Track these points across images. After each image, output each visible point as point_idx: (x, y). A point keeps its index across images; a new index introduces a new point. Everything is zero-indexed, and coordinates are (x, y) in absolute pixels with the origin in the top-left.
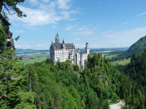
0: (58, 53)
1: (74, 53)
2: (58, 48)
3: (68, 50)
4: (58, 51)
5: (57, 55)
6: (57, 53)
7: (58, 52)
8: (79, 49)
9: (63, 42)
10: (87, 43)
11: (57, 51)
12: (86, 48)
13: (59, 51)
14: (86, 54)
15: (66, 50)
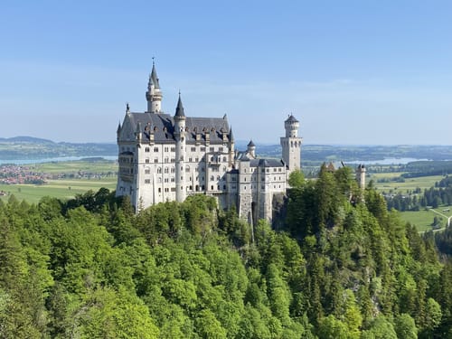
0: (152, 161)
1: (226, 164)
2: (152, 137)
3: (203, 150)
4: (152, 148)
5: (147, 172)
6: (147, 161)
7: (152, 155)
8: (251, 144)
9: (179, 109)
10: (290, 121)
11: (147, 150)
12: (285, 143)
13: (156, 150)
14: (283, 169)
15: (193, 150)
